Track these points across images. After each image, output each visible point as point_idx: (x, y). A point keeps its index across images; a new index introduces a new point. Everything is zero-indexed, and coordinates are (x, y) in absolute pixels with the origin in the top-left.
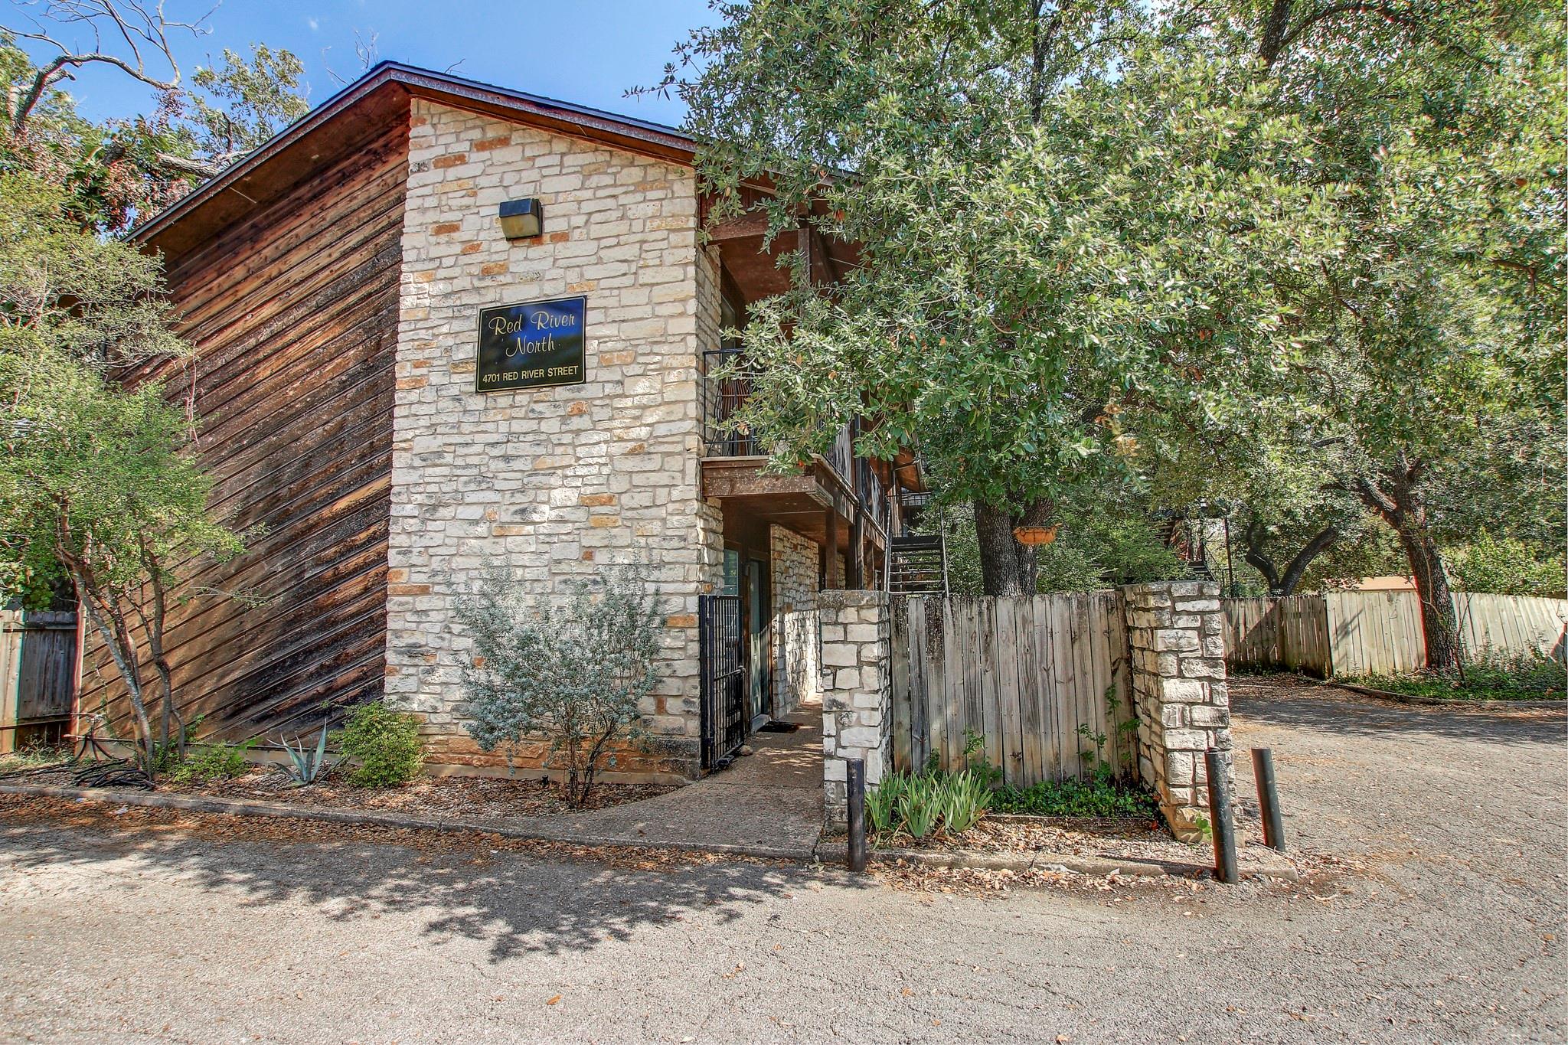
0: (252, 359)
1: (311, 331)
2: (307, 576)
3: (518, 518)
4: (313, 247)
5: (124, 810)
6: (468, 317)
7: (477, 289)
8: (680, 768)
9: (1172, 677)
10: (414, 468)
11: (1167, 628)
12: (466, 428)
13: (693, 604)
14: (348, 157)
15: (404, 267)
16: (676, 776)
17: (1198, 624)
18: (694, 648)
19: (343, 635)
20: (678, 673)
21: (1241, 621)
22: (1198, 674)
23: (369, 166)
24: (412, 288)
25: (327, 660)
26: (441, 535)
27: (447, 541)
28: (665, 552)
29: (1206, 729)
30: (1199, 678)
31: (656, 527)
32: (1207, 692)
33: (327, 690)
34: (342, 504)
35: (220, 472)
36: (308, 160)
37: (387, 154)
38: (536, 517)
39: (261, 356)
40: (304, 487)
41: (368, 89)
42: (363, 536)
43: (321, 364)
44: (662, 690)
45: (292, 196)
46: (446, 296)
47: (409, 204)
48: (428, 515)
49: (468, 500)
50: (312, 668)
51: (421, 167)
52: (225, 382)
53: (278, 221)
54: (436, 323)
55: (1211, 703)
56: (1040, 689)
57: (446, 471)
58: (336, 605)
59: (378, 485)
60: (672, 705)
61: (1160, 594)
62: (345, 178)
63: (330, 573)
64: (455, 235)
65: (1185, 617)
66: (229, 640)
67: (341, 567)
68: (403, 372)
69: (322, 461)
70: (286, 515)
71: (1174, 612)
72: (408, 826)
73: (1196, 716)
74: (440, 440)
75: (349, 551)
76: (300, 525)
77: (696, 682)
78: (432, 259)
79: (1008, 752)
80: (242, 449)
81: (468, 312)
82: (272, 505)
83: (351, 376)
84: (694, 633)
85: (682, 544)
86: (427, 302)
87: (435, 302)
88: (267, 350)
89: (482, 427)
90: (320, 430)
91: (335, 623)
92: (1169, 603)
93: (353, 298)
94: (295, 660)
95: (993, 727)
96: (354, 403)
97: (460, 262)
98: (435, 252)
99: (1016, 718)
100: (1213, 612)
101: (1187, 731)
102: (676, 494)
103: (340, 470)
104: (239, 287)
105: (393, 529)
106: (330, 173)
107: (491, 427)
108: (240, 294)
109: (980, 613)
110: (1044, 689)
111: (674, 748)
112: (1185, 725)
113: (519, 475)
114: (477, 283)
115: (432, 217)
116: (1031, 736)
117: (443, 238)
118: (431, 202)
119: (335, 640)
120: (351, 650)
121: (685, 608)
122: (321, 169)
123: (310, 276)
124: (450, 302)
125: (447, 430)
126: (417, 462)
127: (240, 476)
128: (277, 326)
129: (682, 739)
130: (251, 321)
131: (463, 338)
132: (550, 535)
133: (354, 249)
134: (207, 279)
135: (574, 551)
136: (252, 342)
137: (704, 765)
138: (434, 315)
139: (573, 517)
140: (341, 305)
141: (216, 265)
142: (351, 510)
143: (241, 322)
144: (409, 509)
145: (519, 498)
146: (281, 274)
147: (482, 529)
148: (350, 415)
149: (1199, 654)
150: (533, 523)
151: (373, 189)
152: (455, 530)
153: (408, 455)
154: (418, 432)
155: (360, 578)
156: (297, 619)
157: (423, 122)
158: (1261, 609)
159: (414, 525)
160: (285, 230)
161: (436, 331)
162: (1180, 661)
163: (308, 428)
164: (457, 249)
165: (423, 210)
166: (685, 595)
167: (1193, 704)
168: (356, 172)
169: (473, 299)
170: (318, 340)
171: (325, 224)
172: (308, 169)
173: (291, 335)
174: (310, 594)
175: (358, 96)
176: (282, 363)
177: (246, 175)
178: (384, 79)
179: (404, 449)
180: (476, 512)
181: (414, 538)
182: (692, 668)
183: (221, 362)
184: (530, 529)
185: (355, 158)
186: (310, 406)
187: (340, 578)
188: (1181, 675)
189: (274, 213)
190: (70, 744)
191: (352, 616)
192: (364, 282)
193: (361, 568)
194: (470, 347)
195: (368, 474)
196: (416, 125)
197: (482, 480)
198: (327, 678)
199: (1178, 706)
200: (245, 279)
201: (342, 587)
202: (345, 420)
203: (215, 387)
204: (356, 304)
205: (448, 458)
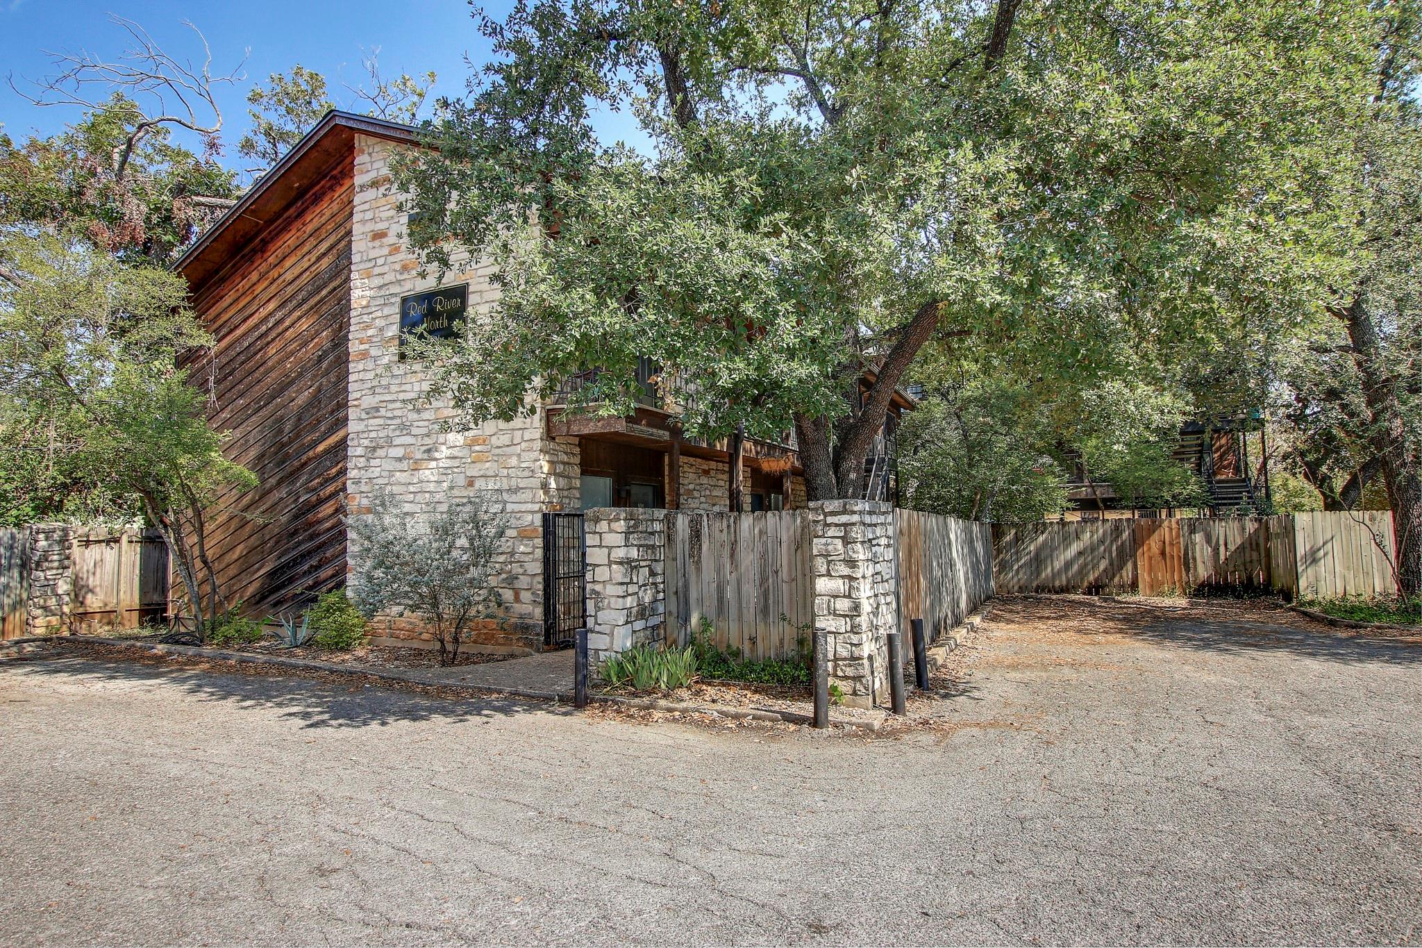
0: (265, 341)
1: (300, 318)
2: (301, 500)
3: (425, 456)
4: (299, 254)
5: (176, 657)
6: (393, 304)
7: (399, 282)
8: (529, 643)
9: (823, 575)
10: (362, 420)
11: (820, 537)
12: (394, 388)
13: (538, 520)
14: (319, 182)
15: (353, 267)
16: (527, 650)
17: (842, 534)
18: (539, 553)
19: (324, 543)
20: (529, 572)
21: (1222, 542)
22: (842, 574)
23: (332, 189)
24: (358, 283)
25: (314, 562)
26: (379, 469)
27: (383, 474)
28: (519, 480)
29: (845, 616)
30: (842, 577)
31: (514, 461)
32: (847, 587)
33: (315, 583)
34: (321, 448)
35: (247, 426)
36: (292, 188)
37: (342, 178)
38: (437, 455)
39: (269, 339)
40: (298, 436)
41: (322, 133)
42: (334, 470)
43: (305, 344)
44: (517, 585)
45: (285, 216)
46: (380, 287)
47: (356, 218)
48: (370, 455)
49: (394, 443)
50: (306, 567)
51: (363, 188)
52: (249, 359)
53: (277, 235)
54: (374, 309)
55: (849, 596)
56: (771, 588)
57: (381, 421)
58: (319, 522)
59: (341, 434)
60: (526, 596)
61: (816, 510)
62: (317, 199)
63: (314, 498)
64: (384, 240)
65: (833, 528)
66: (256, 548)
67: (321, 493)
68: (354, 347)
69: (308, 415)
70: (287, 456)
71: (827, 525)
72: (328, 670)
73: (838, 606)
74: (378, 398)
75: (326, 482)
76: (296, 463)
77: (540, 579)
78: (370, 260)
79: (746, 637)
80: (261, 408)
81: (393, 300)
82: (280, 450)
83: (324, 352)
84: (539, 542)
85: (530, 474)
86: (368, 293)
87: (372, 293)
88: (273, 334)
89: (404, 388)
90: (306, 393)
91: (319, 535)
92: (822, 517)
93: (324, 293)
94: (295, 562)
95: (736, 617)
96: (327, 372)
97: (388, 261)
98: (372, 254)
99: (752, 610)
100: (853, 524)
101: (831, 617)
102: (527, 436)
103: (319, 422)
104: (255, 287)
105: (350, 465)
106: (308, 196)
107: (408, 387)
108: (256, 293)
109: (729, 526)
110: (774, 588)
111: (525, 628)
112: (830, 614)
113: (426, 423)
114: (399, 277)
115: (370, 227)
116: (762, 624)
117: (377, 243)
118: (369, 215)
119: (319, 547)
120: (328, 555)
121: (533, 522)
122: (302, 193)
123: (298, 277)
124: (382, 293)
125: (381, 391)
126: (364, 416)
127: (259, 428)
128: (279, 315)
129: (531, 622)
130: (263, 312)
131: (391, 320)
132: (447, 468)
133: (324, 255)
134: (236, 282)
135: (461, 481)
136: (264, 328)
137: (547, 642)
138: (373, 303)
139: (460, 455)
140: (317, 298)
141: (240, 272)
142: (327, 451)
143: (257, 314)
144: (360, 451)
145: (427, 441)
146: (280, 276)
147: (404, 465)
148: (324, 380)
149: (842, 557)
150: (436, 459)
151: (335, 207)
152: (388, 465)
153: (358, 410)
154: (363, 393)
155: (332, 502)
156: (295, 533)
157: (363, 152)
158: (1243, 529)
159: (362, 462)
160: (281, 242)
161: (373, 316)
162: (829, 563)
163: (300, 392)
164: (386, 251)
165: (363, 222)
166: (533, 512)
167: (837, 597)
168: (324, 194)
169: (395, 289)
170: (304, 325)
171: (306, 236)
172: (293, 194)
173: (287, 323)
174: (303, 514)
175: (316, 138)
176: (282, 344)
177: (251, 205)
178: (332, 124)
179: (356, 406)
180: (399, 452)
181: (363, 472)
182: (537, 568)
183: (246, 344)
184: (433, 464)
185: (323, 183)
186: (300, 375)
187: (321, 502)
188: (829, 574)
189: (276, 228)
190: (165, 620)
191: (329, 530)
192: (331, 279)
193: (334, 494)
194: (395, 326)
195: (336, 425)
196: (358, 155)
197: (404, 428)
198: (314, 575)
199: (826, 598)
200: (259, 281)
201: (322, 508)
202: (321, 384)
203: (243, 363)
204: (326, 296)
205: (383, 412)
